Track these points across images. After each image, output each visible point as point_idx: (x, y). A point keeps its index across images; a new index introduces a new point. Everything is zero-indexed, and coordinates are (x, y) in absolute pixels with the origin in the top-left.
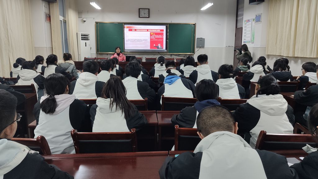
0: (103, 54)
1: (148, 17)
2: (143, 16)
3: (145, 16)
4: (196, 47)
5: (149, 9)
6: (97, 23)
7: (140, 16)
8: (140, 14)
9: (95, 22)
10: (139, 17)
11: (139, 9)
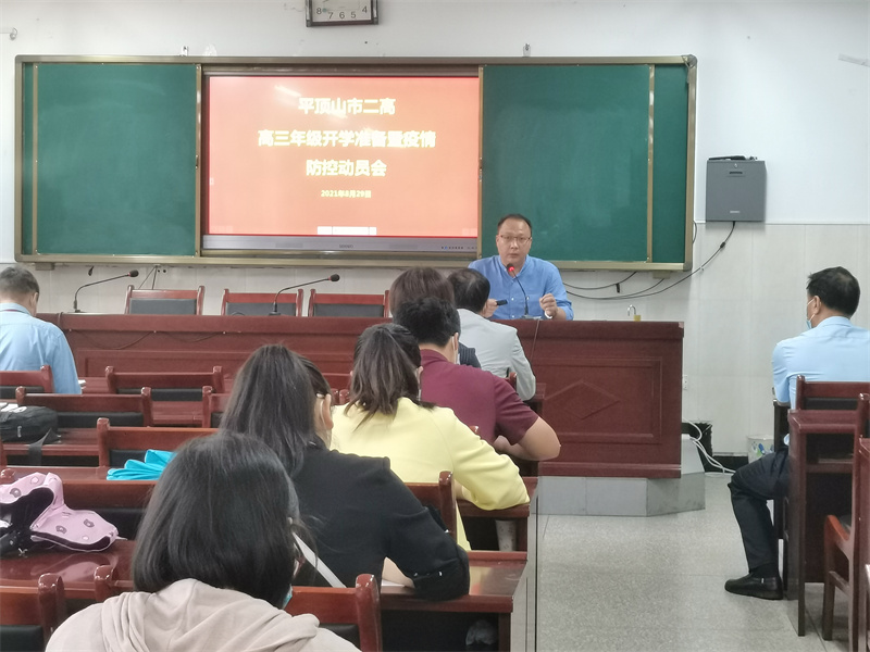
0: (65, 265)
1: (368, 16)
2: (336, 18)
3: (348, 18)
6: (26, 65)
7: (320, 18)
9: (18, 58)
10: (312, 24)
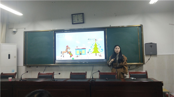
1: (82, 22)
2: (77, 22)
3: (79, 22)
4: (145, 55)
5: (83, 14)
6: (26, 33)
7: (74, 23)
8: (74, 20)
9: (24, 32)
11: (72, 15)
